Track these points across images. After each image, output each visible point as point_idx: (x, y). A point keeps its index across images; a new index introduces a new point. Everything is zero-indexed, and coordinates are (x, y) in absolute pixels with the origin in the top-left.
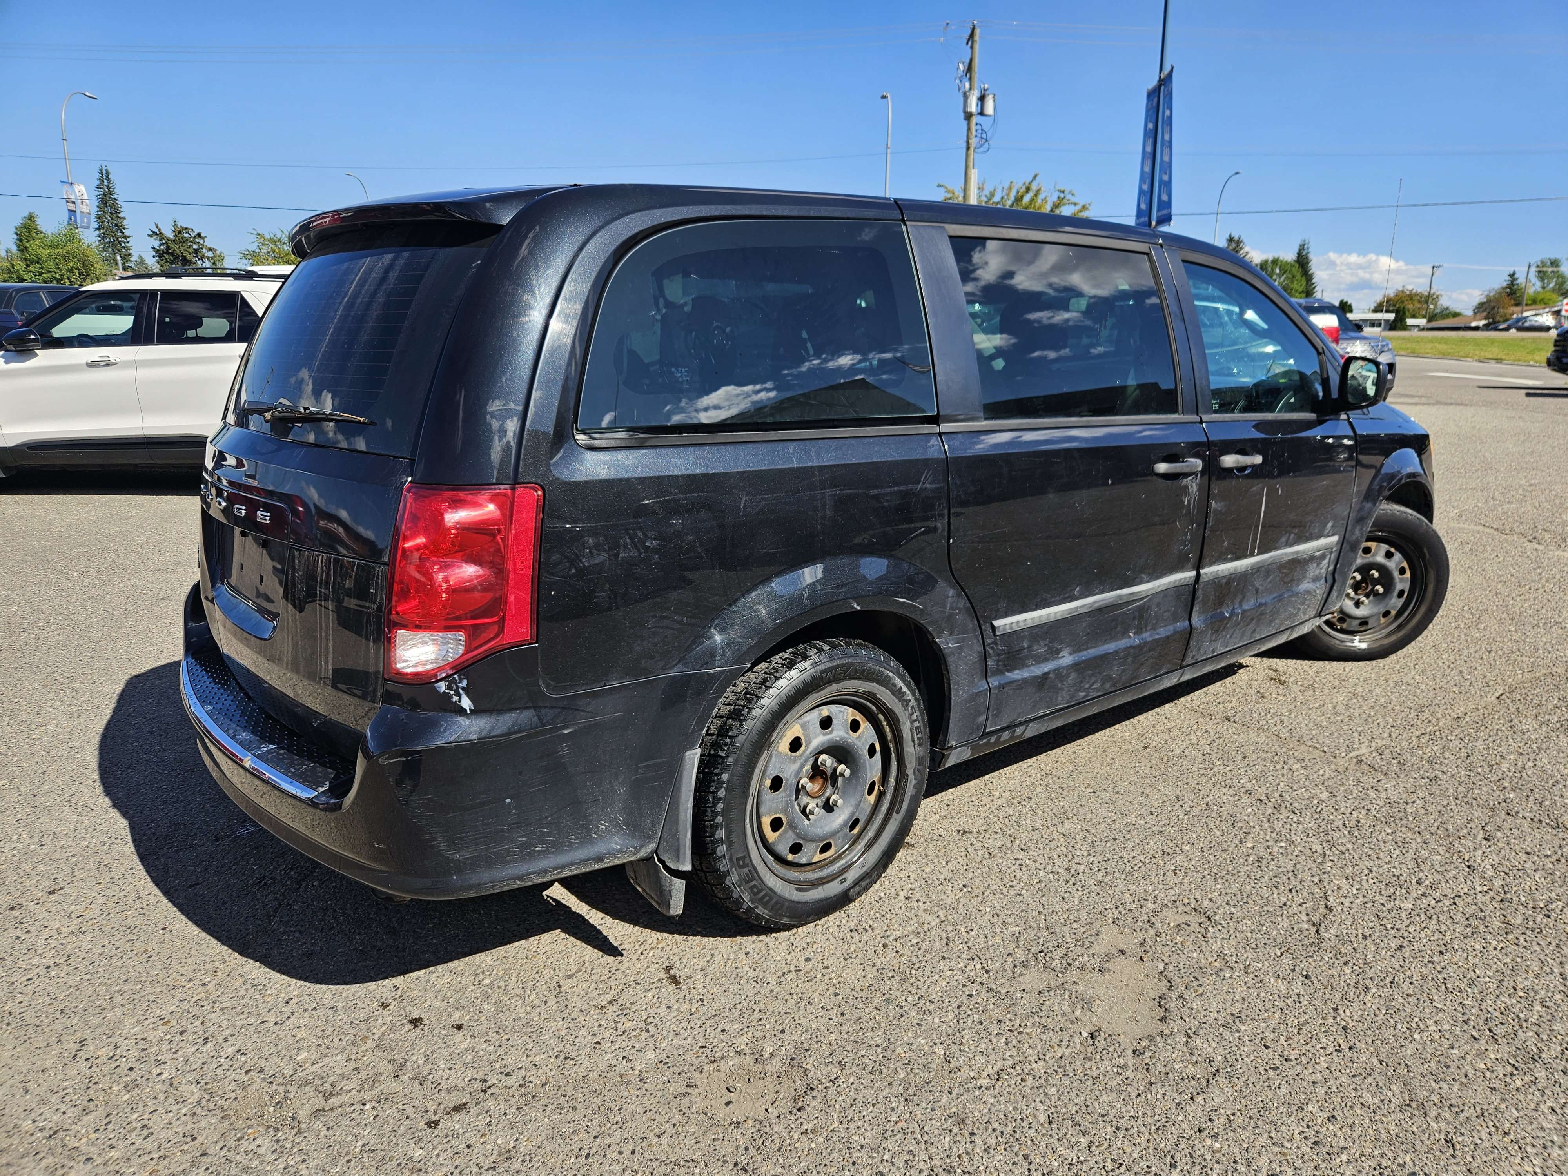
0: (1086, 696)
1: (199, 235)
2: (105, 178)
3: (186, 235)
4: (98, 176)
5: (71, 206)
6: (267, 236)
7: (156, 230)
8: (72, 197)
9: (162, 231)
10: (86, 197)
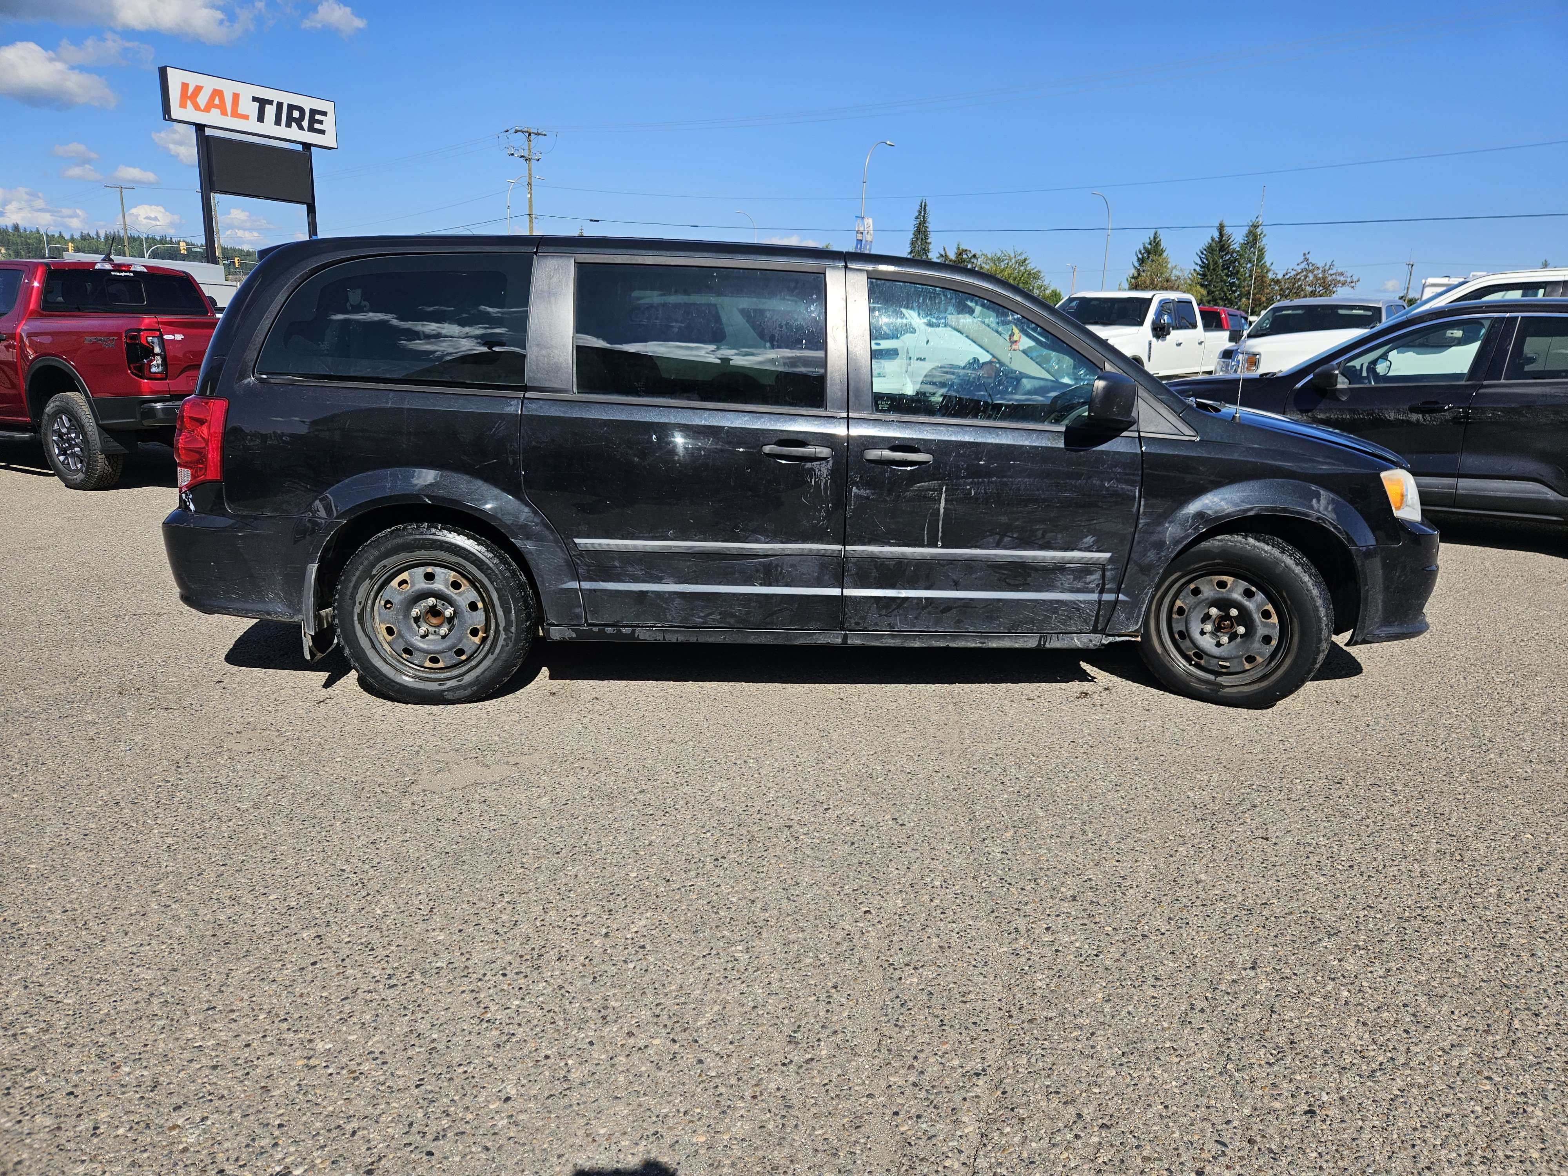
0: (703, 623)
1: (974, 256)
2: (923, 208)
3: (965, 256)
4: (918, 208)
5: (859, 236)
6: (990, 257)
7: (943, 253)
8: (861, 229)
9: (948, 254)
10: (871, 228)
